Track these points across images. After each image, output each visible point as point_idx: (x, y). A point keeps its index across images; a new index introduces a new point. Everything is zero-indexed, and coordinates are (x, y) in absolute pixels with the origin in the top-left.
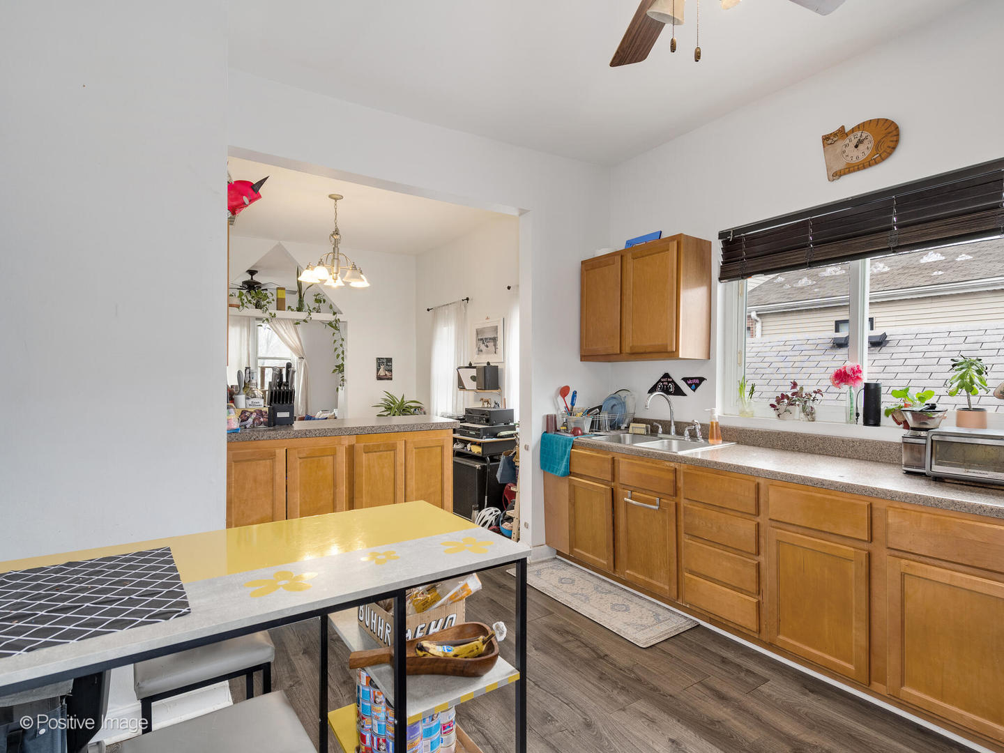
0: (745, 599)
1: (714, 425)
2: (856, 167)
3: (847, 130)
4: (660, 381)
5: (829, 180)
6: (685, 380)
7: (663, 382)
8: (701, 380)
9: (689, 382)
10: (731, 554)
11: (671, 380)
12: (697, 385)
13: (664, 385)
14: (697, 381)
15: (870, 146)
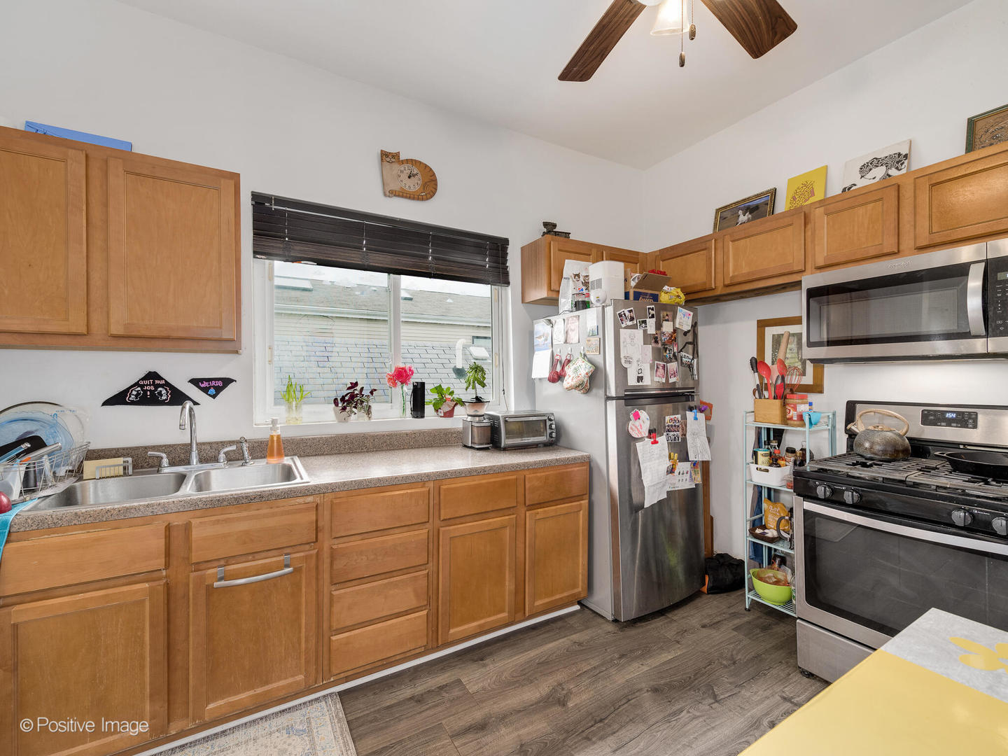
0: (415, 618)
1: (275, 439)
2: (408, 195)
3: (402, 157)
4: (137, 384)
5: (385, 195)
6: (195, 382)
7: (142, 386)
8: (227, 382)
9: (202, 386)
10: (398, 578)
11: (163, 382)
12: (219, 390)
13: (145, 392)
14: (220, 384)
15: (419, 182)
